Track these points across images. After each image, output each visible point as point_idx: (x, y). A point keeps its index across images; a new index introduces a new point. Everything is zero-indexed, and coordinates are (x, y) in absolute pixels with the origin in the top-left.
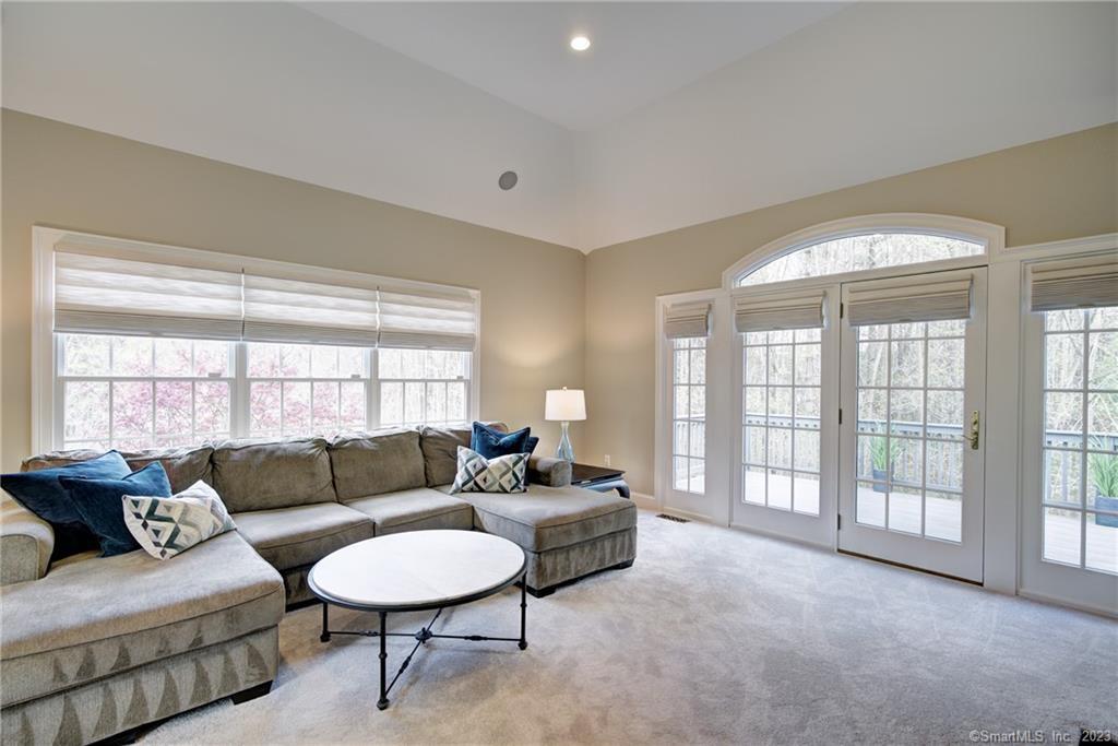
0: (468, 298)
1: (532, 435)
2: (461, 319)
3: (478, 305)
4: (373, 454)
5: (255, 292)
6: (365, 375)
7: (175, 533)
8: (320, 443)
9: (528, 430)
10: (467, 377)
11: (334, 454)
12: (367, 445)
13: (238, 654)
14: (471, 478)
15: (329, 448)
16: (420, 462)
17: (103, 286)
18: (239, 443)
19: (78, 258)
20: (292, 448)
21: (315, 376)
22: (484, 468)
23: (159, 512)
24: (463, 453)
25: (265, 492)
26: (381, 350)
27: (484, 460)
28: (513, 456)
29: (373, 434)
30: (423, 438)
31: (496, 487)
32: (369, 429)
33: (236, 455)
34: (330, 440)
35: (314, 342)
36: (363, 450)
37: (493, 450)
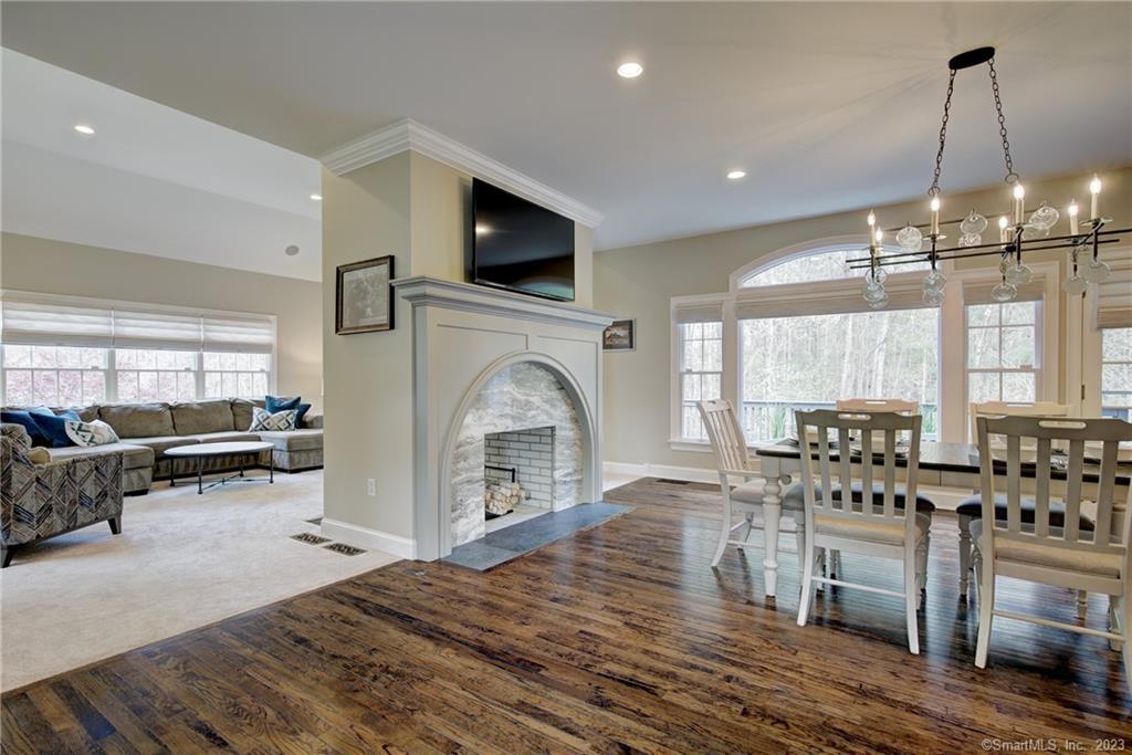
0: (269, 321)
1: (302, 402)
2: (262, 334)
3: (275, 325)
4: (199, 412)
5: (120, 320)
6: (194, 368)
7: (93, 437)
8: (165, 405)
9: (299, 399)
10: (267, 369)
11: (174, 412)
12: (195, 407)
13: (134, 475)
14: (260, 423)
15: (171, 408)
16: (231, 417)
17: (28, 319)
18: (113, 404)
19: (16, 304)
20: (148, 407)
21: (160, 368)
22: (268, 417)
23: (83, 428)
24: (256, 410)
25: (133, 429)
26: (205, 354)
27: (269, 414)
28: (288, 412)
29: (199, 401)
30: (233, 404)
31: (276, 427)
32: (197, 398)
33: (114, 410)
34: (171, 404)
35: (160, 349)
36: (192, 409)
37: (275, 409)
